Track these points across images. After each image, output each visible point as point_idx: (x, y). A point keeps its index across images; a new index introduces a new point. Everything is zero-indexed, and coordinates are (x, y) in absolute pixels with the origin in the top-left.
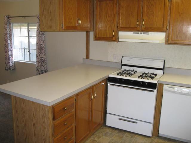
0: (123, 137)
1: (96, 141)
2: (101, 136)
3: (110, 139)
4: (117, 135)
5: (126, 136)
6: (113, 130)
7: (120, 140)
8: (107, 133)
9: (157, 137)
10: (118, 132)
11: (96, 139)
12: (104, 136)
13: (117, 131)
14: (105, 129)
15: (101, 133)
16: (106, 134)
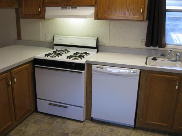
0: (53, 123)
1: (23, 130)
2: (30, 124)
3: (39, 126)
4: (48, 121)
5: (57, 122)
6: (45, 116)
7: (49, 128)
8: (37, 119)
9: (90, 121)
10: (50, 118)
11: (23, 128)
12: (33, 124)
13: (48, 117)
14: (36, 115)
15: (31, 120)
16: (35, 121)
